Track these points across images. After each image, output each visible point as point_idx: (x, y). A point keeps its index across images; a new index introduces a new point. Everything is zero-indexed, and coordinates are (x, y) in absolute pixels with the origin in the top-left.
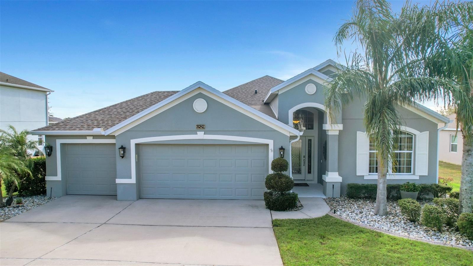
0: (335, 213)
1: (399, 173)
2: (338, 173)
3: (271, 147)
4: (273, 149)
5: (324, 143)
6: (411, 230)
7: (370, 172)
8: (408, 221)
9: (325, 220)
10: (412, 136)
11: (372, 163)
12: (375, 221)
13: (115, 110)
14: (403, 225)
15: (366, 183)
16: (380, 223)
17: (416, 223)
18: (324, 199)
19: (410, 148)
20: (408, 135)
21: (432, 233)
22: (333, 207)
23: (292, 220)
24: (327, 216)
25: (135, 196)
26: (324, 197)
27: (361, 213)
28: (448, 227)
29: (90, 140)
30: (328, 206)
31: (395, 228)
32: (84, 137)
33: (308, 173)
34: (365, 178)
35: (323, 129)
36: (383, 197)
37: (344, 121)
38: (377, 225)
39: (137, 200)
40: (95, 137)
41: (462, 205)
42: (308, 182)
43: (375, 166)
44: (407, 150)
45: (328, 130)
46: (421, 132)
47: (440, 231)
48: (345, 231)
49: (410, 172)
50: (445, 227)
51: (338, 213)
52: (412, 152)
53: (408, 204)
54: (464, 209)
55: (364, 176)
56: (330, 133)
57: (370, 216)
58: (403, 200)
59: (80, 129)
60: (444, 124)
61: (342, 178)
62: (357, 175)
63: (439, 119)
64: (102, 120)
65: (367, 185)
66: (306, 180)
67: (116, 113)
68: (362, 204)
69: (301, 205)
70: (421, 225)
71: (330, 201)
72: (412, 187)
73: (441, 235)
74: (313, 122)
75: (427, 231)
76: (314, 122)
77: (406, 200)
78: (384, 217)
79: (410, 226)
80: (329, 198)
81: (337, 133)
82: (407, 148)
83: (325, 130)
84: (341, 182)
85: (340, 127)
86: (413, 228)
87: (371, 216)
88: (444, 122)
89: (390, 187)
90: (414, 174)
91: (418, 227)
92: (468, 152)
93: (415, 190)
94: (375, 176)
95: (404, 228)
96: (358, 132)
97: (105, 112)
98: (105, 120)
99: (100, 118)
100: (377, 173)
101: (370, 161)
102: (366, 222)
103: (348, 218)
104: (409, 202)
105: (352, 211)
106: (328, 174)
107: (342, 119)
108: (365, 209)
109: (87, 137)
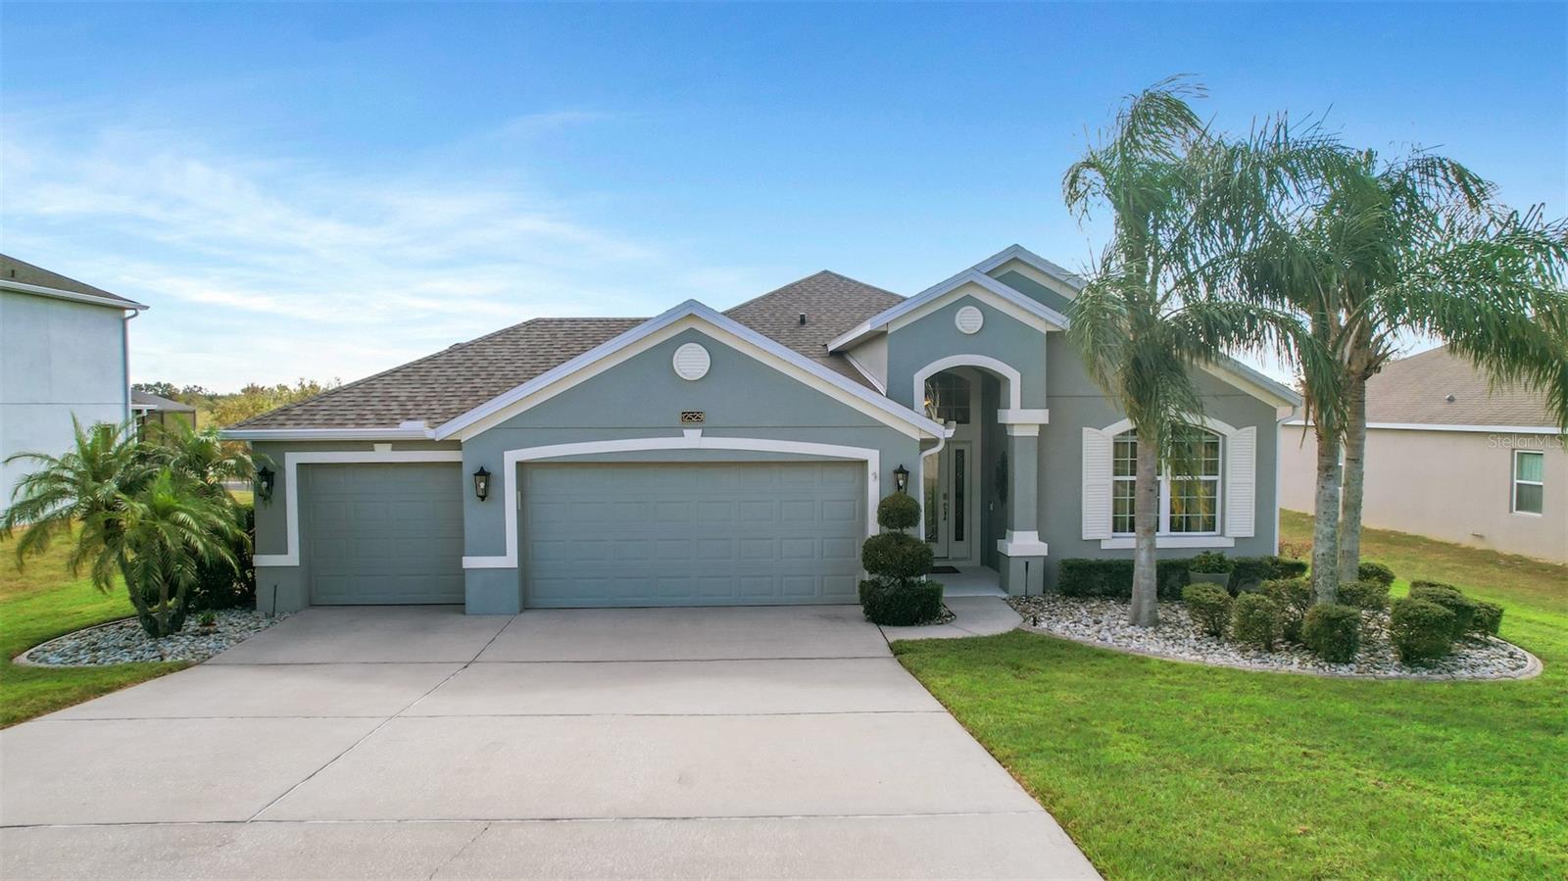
0: (1035, 625)
1: (1186, 531)
2: (1036, 532)
3: (874, 467)
4: (878, 473)
5: (1000, 460)
6: (1211, 650)
7: (1115, 530)
8: (1205, 635)
9: (1014, 639)
10: (1218, 438)
11: (1120, 506)
12: (1131, 637)
13: (436, 372)
14: (1193, 642)
15: (1105, 558)
16: (1142, 640)
17: (1222, 638)
18: (1004, 599)
19: (1212, 468)
20: (1207, 437)
21: (1252, 653)
22: (1028, 616)
23: (938, 639)
24: (1017, 632)
25: (516, 602)
26: (1005, 595)
27: (1097, 622)
28: (1289, 642)
29: (383, 454)
30: (1016, 614)
31: (1175, 650)
32: (367, 445)
33: (957, 539)
34: (1104, 546)
35: (999, 422)
36: (1147, 582)
37: (1051, 401)
38: (1135, 644)
39: (521, 612)
40: (398, 444)
41: (1316, 589)
42: (954, 564)
43: (1128, 515)
44: (1206, 475)
45: (1013, 425)
46: (1238, 429)
47: (1270, 648)
48: (1064, 657)
49: (1214, 530)
50: (1283, 643)
51: (1044, 625)
52: (1218, 478)
53: (1204, 595)
54: (1319, 598)
55: (1100, 540)
56: (1017, 432)
57: (1118, 628)
58: (1193, 585)
59: (358, 425)
60: (1291, 407)
61: (1046, 545)
62: (1084, 538)
63: (1279, 398)
64: (411, 399)
65: (1108, 561)
66: (950, 558)
67: (443, 380)
68: (1097, 606)
69: (948, 614)
70: (1232, 641)
71: (1020, 602)
72: (1216, 563)
73: (1272, 657)
74: (967, 403)
75: (1244, 651)
76: (971, 403)
77: (1200, 585)
78: (1151, 629)
79: (1209, 643)
80: (1015, 597)
81: (1035, 432)
82: (1206, 469)
83: (1004, 425)
84: (1045, 556)
85: (1041, 416)
86: (1215, 646)
87: (1121, 628)
88: (1290, 404)
89: (1165, 566)
90: (1222, 534)
91: (1226, 644)
92: (1327, 470)
93: (1223, 570)
94: (1127, 541)
95: (1194, 648)
96: (1085, 429)
97: (412, 378)
98: (418, 399)
99: (403, 395)
100: (1134, 534)
101: (1116, 502)
102: (1110, 639)
103: (1068, 633)
104: (1206, 591)
105: (1076, 620)
106: (1011, 537)
107: (1048, 396)
108: (1106, 616)
109: (376, 445)
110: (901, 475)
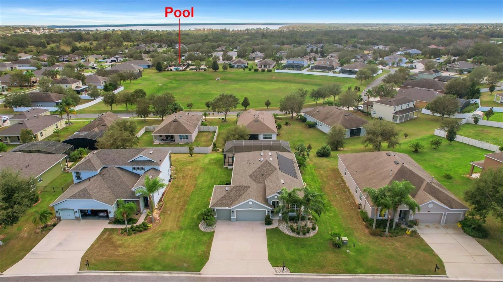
0: (279, 226)
31: (287, 231)
39: (236, 221)
59: (222, 207)
64: (225, 202)
69: (272, 223)
110: (269, 212)
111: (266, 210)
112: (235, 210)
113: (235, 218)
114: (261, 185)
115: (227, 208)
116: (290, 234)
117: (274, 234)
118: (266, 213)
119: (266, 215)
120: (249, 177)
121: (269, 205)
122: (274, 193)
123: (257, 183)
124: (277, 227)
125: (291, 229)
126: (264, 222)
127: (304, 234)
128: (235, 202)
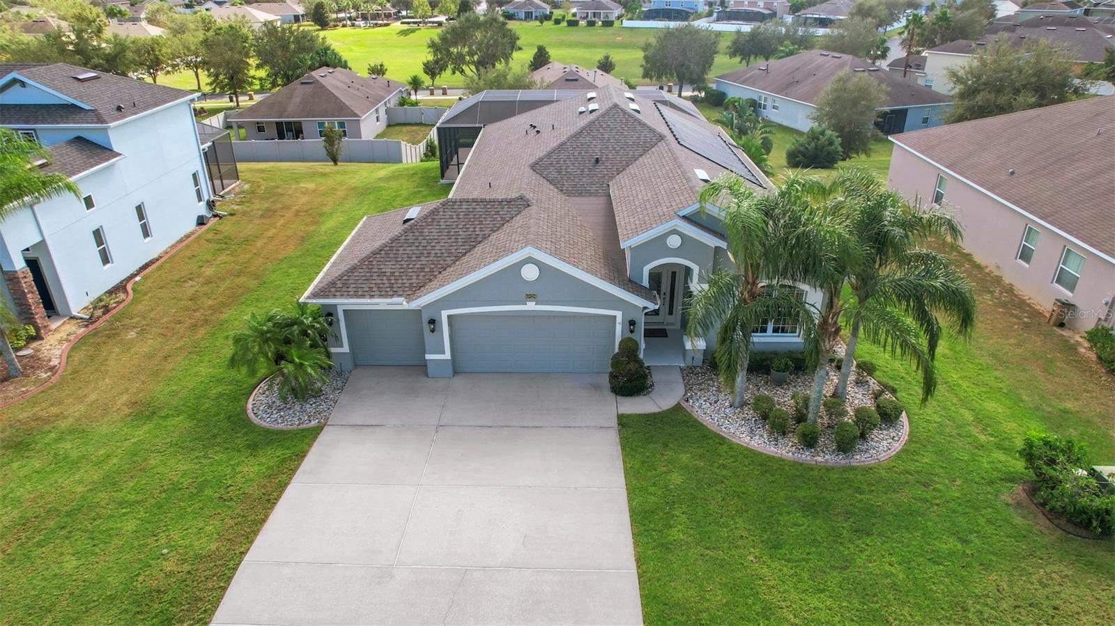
0: (687, 401)
1: (781, 333)
2: (702, 338)
3: (619, 320)
4: (621, 322)
9: (674, 415)
18: (682, 369)
22: (688, 388)
23: (639, 415)
25: (451, 372)
26: (682, 366)
30: (683, 386)
33: (669, 314)
39: (454, 376)
42: (667, 328)
49: (795, 333)
51: (691, 402)
59: (370, 296)
64: (392, 274)
66: (665, 323)
69: (651, 384)
71: (688, 373)
78: (739, 409)
80: (687, 367)
90: (799, 336)
103: (699, 411)
105: (708, 397)
110: (632, 323)
111: (619, 315)
112: (445, 314)
113: (447, 356)
114: (593, 204)
115: (401, 303)
116: (760, 442)
117: (666, 445)
118: (619, 328)
119: (618, 338)
120: (528, 171)
121: (632, 285)
122: (662, 218)
123: (569, 194)
124: (678, 408)
125: (765, 417)
126: (605, 380)
127: (845, 446)
128: (445, 273)
